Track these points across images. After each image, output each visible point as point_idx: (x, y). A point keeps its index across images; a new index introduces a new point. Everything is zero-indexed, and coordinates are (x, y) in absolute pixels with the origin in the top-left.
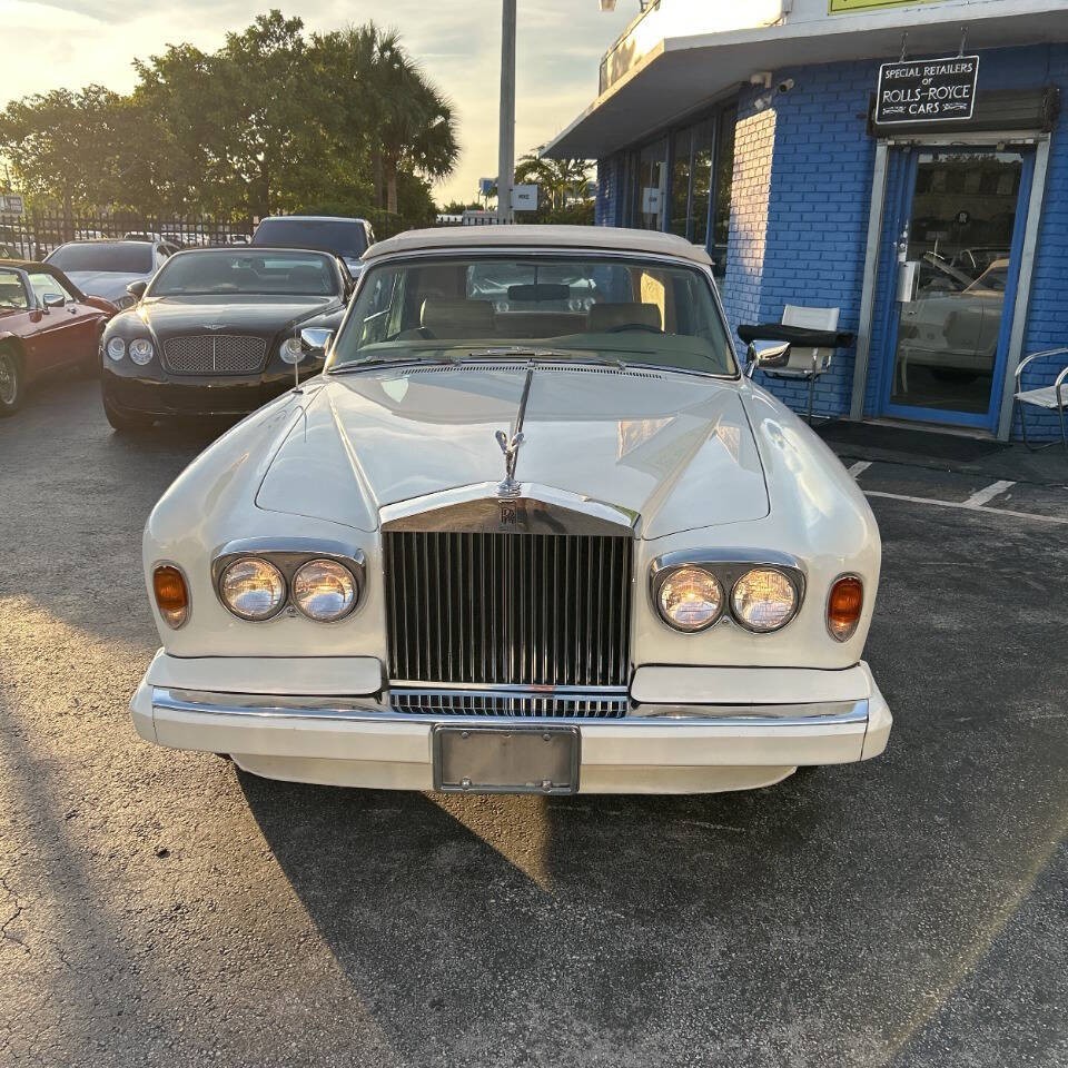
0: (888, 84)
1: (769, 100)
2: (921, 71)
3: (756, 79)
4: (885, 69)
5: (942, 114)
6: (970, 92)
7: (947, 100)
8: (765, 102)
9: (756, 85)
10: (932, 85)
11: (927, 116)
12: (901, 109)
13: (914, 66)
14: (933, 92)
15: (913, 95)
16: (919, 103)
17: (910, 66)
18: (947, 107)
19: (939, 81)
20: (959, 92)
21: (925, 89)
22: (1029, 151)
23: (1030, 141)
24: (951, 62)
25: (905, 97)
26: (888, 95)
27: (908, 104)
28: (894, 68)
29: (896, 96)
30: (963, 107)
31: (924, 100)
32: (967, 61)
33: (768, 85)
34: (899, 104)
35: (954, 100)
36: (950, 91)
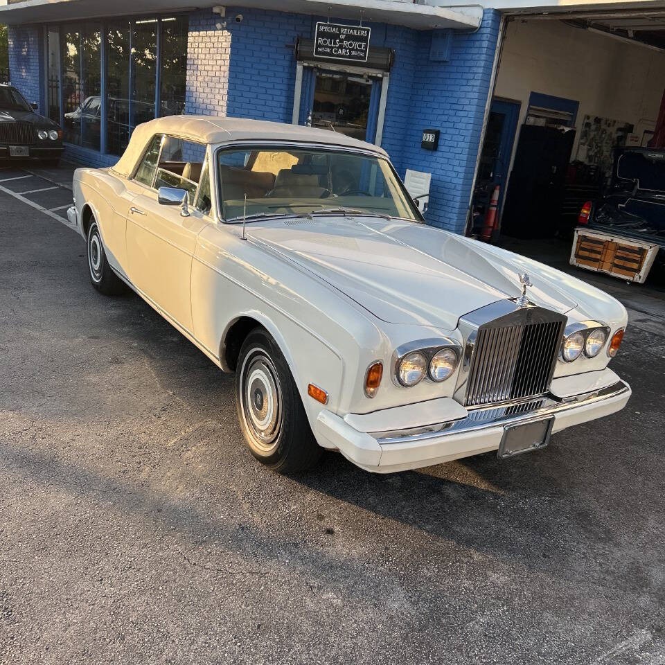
0: (321, 34)
1: (225, 24)
2: (339, 30)
3: (216, 10)
4: (319, 25)
5: (350, 56)
6: (366, 47)
7: (353, 49)
8: (222, 26)
9: (216, 14)
10: (346, 39)
11: (343, 56)
12: (328, 50)
13: (336, 27)
14: (345, 43)
15: (335, 43)
16: (338, 48)
17: (333, 27)
18: (353, 53)
19: (349, 38)
20: (360, 46)
21: (342, 41)
22: (379, 81)
23: (380, 76)
24: (355, 29)
25: (331, 44)
26: (321, 41)
27: (332, 48)
28: (325, 25)
29: (325, 42)
30: (362, 54)
31: (341, 47)
32: (364, 30)
33: (223, 15)
34: (327, 47)
35: (357, 50)
36: (356, 45)
